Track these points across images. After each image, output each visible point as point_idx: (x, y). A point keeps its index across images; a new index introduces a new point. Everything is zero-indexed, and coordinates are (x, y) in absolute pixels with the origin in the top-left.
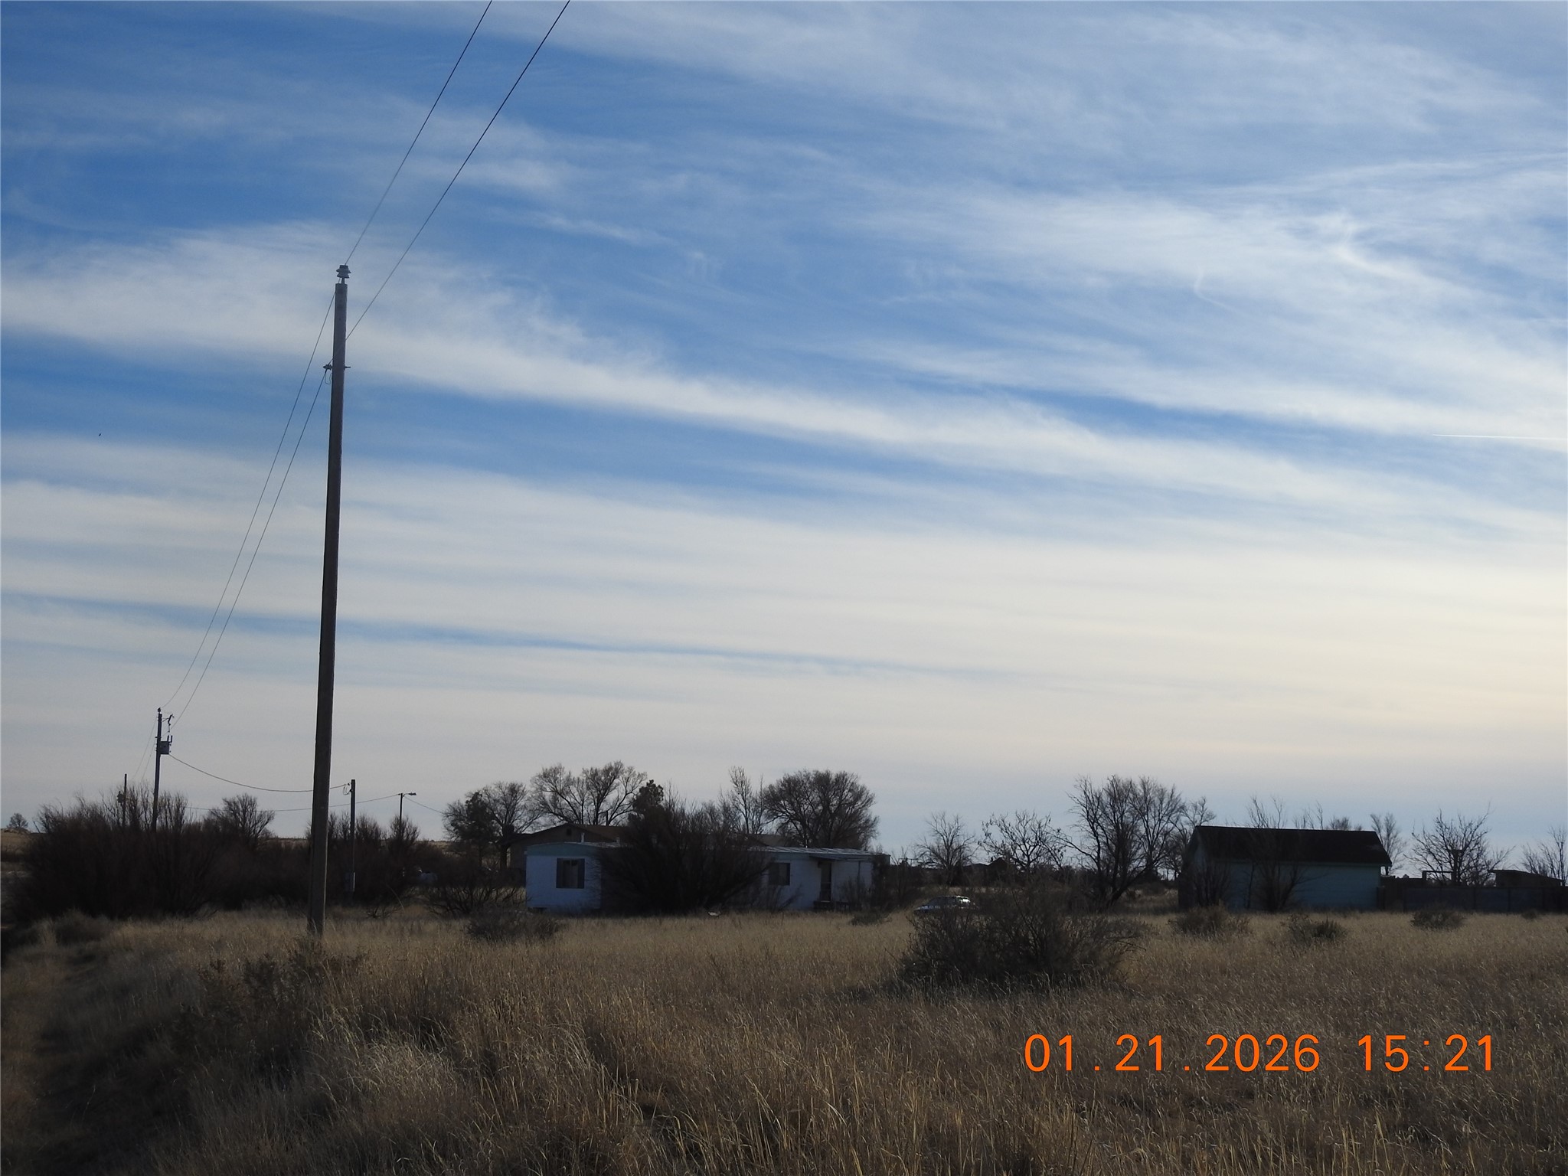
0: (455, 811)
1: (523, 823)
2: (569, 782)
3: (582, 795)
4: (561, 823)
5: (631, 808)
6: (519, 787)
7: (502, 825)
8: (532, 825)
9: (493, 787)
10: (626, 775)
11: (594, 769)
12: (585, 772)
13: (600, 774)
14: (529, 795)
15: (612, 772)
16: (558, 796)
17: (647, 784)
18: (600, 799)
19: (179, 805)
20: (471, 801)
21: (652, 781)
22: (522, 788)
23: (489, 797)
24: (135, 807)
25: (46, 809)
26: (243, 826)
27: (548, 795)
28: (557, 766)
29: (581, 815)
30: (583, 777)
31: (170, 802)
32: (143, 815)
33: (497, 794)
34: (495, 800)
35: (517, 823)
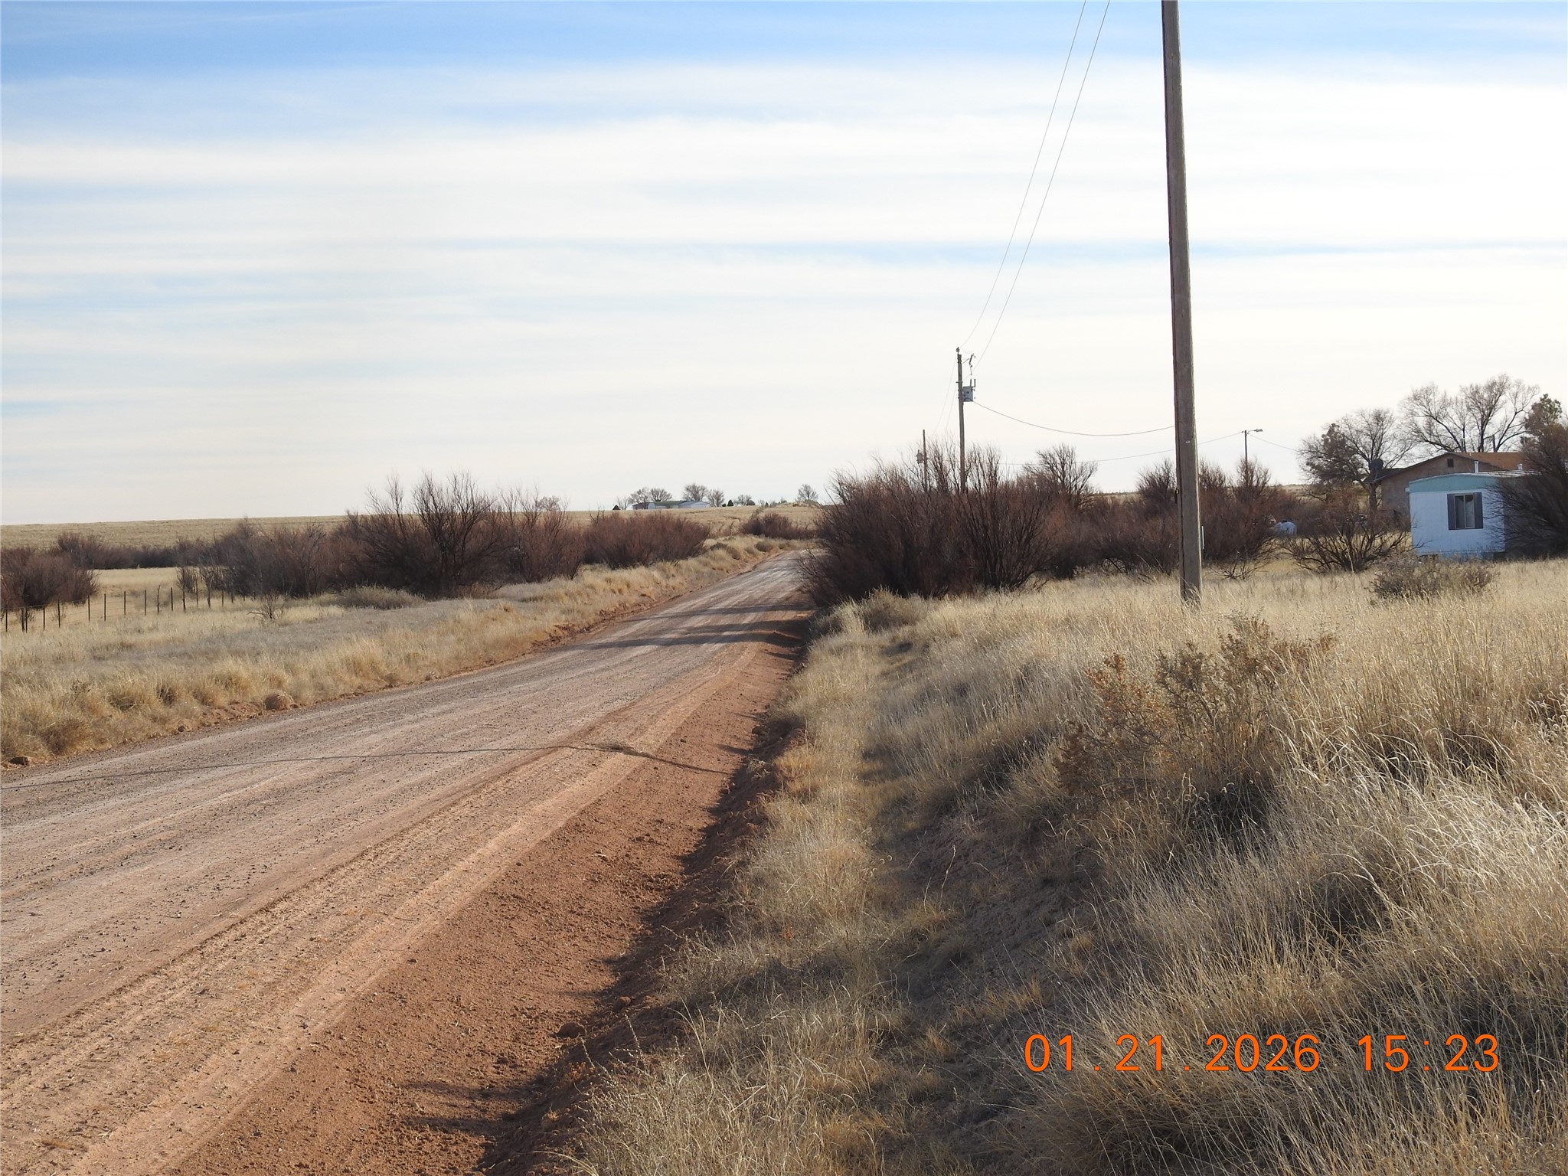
0: (1310, 447)
1: (1393, 456)
2: (1445, 403)
3: (1462, 417)
4: (1440, 453)
5: (1523, 429)
6: (1386, 413)
7: (1368, 460)
8: (1404, 457)
9: (1354, 415)
10: (1514, 390)
11: (1474, 386)
12: (1463, 390)
13: (1481, 391)
14: (1397, 422)
15: (1497, 389)
16: (1433, 421)
17: (1542, 400)
18: (1485, 422)
19: (991, 459)
20: (1328, 434)
21: (1546, 396)
22: (1389, 415)
23: (1350, 427)
24: (941, 464)
25: (839, 475)
26: (1063, 482)
27: (1421, 422)
28: (1429, 385)
29: (1464, 442)
30: (1462, 397)
31: (981, 456)
32: (951, 474)
33: (1360, 424)
34: (1357, 431)
35: (1385, 457)
